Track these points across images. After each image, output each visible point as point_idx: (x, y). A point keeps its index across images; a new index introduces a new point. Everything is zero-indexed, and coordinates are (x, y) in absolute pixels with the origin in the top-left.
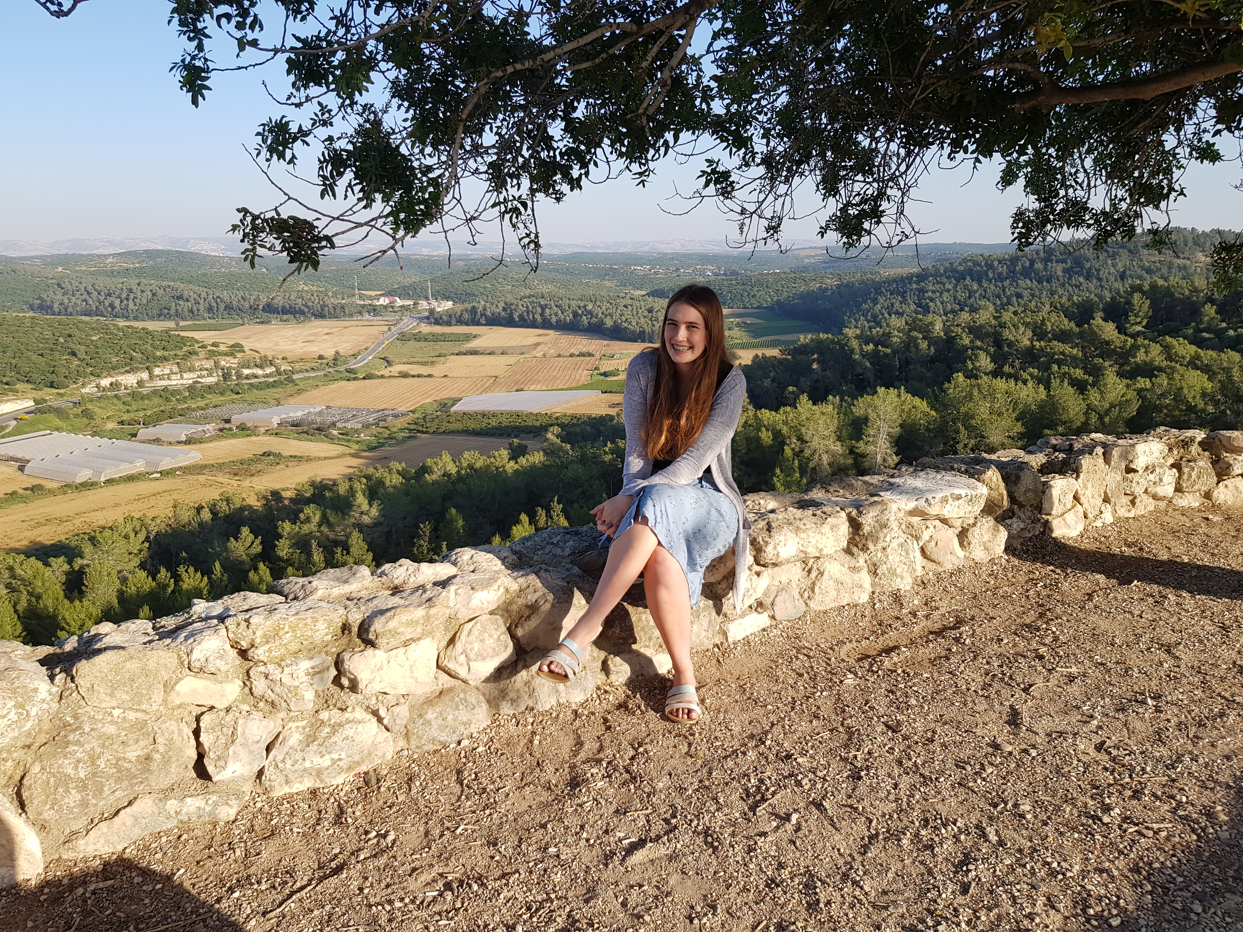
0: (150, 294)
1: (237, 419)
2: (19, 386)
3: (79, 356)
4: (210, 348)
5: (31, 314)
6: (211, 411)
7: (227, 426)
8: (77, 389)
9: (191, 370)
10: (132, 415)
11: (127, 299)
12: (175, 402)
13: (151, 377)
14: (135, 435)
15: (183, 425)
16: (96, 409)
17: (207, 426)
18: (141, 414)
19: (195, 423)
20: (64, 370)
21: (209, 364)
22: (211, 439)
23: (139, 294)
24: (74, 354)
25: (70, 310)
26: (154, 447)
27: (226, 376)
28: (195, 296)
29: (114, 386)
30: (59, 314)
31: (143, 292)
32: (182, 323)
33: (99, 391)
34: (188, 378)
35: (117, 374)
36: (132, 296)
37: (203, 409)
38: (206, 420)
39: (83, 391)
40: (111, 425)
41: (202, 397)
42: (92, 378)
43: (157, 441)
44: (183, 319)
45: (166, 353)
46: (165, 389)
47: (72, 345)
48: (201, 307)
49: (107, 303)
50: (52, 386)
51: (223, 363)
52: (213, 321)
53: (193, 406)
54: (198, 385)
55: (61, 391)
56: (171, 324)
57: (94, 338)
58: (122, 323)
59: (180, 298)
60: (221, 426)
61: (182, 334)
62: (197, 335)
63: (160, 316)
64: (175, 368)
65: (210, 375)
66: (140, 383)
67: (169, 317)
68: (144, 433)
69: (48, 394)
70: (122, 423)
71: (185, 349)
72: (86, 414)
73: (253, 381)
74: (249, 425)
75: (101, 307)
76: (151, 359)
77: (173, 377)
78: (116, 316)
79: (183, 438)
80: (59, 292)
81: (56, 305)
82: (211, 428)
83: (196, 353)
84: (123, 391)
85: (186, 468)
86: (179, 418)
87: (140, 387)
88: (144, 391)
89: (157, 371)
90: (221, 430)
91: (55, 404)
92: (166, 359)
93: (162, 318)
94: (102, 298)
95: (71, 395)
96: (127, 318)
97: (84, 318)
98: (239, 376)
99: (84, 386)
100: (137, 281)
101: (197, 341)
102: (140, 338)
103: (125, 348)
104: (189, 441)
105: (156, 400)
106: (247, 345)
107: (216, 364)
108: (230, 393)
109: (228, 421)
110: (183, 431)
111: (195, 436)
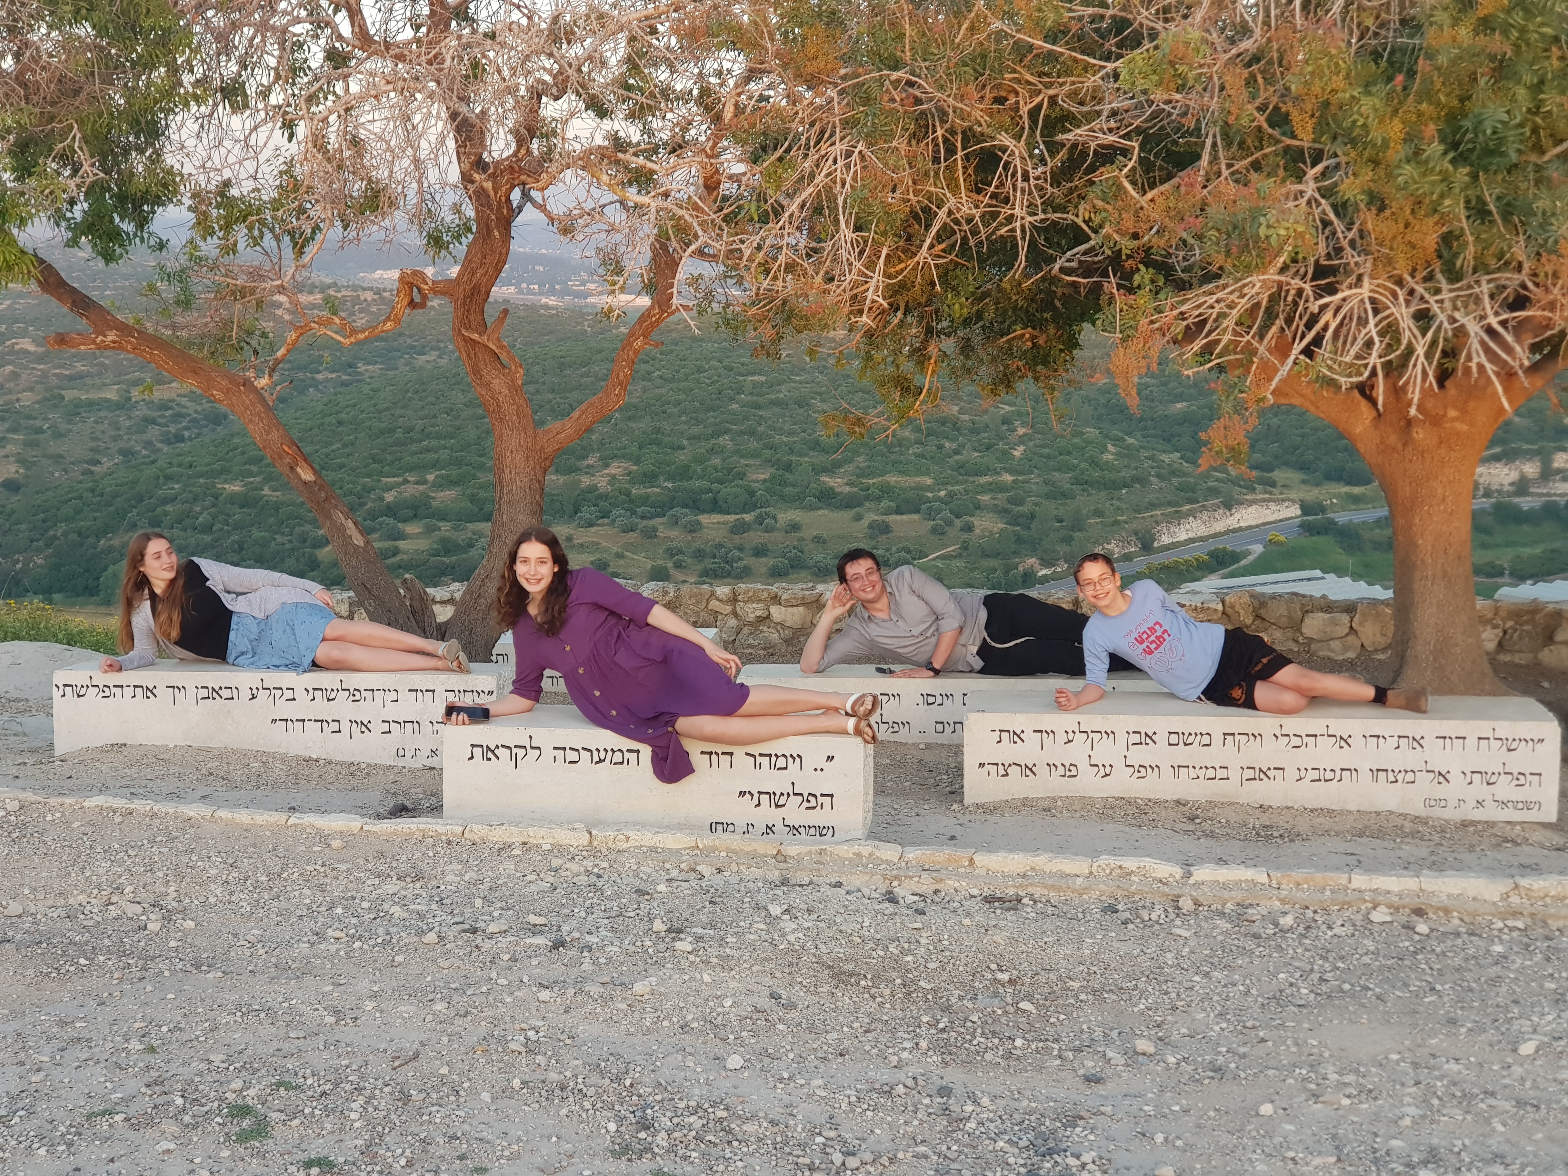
13: (1546, 473)
50: (1339, 479)
55: (1355, 491)
66: (1520, 485)
69: (1329, 494)
76: (1551, 433)
87: (1518, 494)
88: (1526, 503)
89: (1560, 461)
105: (1549, 527)
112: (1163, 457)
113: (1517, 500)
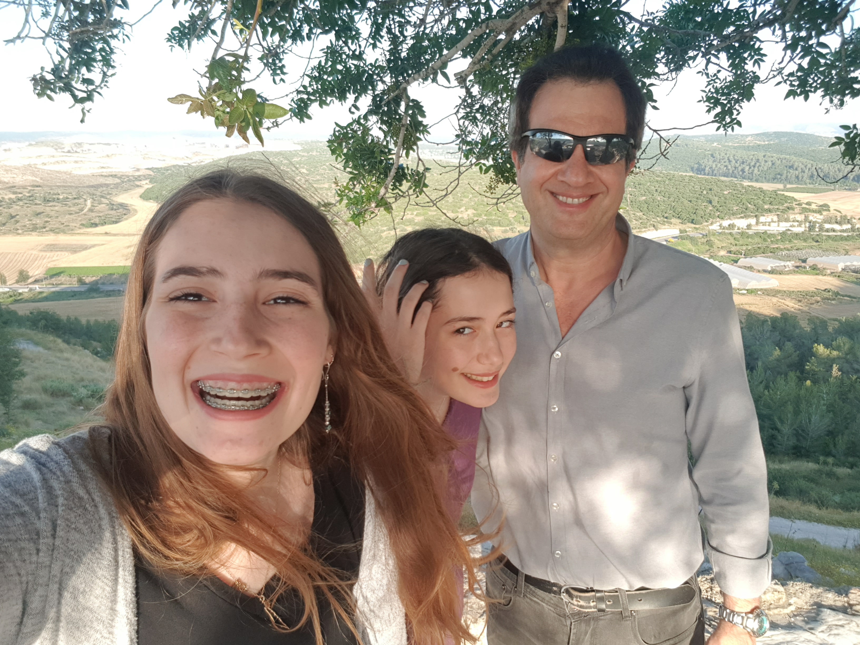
0: (770, 163)
1: (811, 261)
2: (674, 220)
3: (713, 204)
4: (804, 206)
5: (691, 174)
6: (794, 252)
7: (803, 264)
8: (707, 226)
9: (787, 220)
10: (738, 248)
11: (754, 167)
12: (770, 243)
13: (757, 223)
14: (736, 262)
15: (771, 260)
16: (716, 241)
17: (788, 263)
18: (744, 248)
19: (780, 259)
20: (702, 212)
21: (800, 218)
22: (789, 273)
23: (763, 163)
24: (710, 202)
25: (715, 172)
26: (747, 272)
27: (811, 228)
28: (803, 166)
29: (731, 226)
30: (708, 175)
31: (766, 161)
32: (789, 186)
33: (720, 229)
34: (783, 226)
35: (735, 218)
36: (758, 164)
37: (788, 250)
38: (788, 258)
39: (711, 227)
40: (723, 253)
41: (790, 241)
42: (718, 219)
43: (750, 268)
44: (790, 183)
45: (771, 207)
46: (765, 233)
47: (710, 196)
48: (806, 175)
49: (740, 168)
50: (692, 222)
51: (811, 218)
52: (811, 186)
53: (782, 247)
54: (789, 232)
55: (697, 226)
56: (781, 186)
57: (726, 193)
58: (746, 183)
59: (791, 167)
60: (798, 264)
61: (787, 194)
62: (797, 195)
63: (774, 180)
64: (775, 218)
65: (800, 226)
66: (749, 227)
67: (780, 181)
68: (743, 261)
69: (689, 227)
70: (730, 252)
71: (786, 205)
72: (710, 243)
73: (831, 234)
74: (819, 266)
75: (735, 172)
76: (760, 210)
77: (772, 224)
78: (744, 178)
79: (769, 269)
80: (711, 159)
81: (707, 169)
82: (790, 264)
83: (793, 209)
84: (736, 230)
85: (766, 290)
86: (770, 254)
87: (748, 229)
88: (750, 232)
89: (762, 219)
90: (797, 267)
91: (691, 234)
92: (770, 211)
93: (775, 181)
94: (737, 165)
95: (702, 229)
96: (751, 180)
97: (723, 178)
98: (821, 229)
99: (712, 224)
100: (763, 154)
101: (796, 200)
102: (756, 195)
103: (744, 201)
104: (772, 272)
105: (757, 240)
106: (833, 206)
107: (806, 218)
108: (811, 241)
109: (804, 261)
110: (770, 264)
111: (778, 269)
112: (638, 214)
113: (747, 231)
